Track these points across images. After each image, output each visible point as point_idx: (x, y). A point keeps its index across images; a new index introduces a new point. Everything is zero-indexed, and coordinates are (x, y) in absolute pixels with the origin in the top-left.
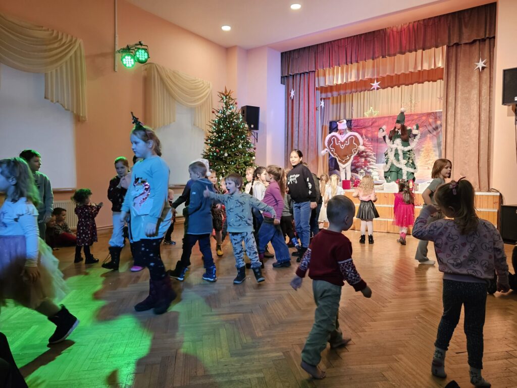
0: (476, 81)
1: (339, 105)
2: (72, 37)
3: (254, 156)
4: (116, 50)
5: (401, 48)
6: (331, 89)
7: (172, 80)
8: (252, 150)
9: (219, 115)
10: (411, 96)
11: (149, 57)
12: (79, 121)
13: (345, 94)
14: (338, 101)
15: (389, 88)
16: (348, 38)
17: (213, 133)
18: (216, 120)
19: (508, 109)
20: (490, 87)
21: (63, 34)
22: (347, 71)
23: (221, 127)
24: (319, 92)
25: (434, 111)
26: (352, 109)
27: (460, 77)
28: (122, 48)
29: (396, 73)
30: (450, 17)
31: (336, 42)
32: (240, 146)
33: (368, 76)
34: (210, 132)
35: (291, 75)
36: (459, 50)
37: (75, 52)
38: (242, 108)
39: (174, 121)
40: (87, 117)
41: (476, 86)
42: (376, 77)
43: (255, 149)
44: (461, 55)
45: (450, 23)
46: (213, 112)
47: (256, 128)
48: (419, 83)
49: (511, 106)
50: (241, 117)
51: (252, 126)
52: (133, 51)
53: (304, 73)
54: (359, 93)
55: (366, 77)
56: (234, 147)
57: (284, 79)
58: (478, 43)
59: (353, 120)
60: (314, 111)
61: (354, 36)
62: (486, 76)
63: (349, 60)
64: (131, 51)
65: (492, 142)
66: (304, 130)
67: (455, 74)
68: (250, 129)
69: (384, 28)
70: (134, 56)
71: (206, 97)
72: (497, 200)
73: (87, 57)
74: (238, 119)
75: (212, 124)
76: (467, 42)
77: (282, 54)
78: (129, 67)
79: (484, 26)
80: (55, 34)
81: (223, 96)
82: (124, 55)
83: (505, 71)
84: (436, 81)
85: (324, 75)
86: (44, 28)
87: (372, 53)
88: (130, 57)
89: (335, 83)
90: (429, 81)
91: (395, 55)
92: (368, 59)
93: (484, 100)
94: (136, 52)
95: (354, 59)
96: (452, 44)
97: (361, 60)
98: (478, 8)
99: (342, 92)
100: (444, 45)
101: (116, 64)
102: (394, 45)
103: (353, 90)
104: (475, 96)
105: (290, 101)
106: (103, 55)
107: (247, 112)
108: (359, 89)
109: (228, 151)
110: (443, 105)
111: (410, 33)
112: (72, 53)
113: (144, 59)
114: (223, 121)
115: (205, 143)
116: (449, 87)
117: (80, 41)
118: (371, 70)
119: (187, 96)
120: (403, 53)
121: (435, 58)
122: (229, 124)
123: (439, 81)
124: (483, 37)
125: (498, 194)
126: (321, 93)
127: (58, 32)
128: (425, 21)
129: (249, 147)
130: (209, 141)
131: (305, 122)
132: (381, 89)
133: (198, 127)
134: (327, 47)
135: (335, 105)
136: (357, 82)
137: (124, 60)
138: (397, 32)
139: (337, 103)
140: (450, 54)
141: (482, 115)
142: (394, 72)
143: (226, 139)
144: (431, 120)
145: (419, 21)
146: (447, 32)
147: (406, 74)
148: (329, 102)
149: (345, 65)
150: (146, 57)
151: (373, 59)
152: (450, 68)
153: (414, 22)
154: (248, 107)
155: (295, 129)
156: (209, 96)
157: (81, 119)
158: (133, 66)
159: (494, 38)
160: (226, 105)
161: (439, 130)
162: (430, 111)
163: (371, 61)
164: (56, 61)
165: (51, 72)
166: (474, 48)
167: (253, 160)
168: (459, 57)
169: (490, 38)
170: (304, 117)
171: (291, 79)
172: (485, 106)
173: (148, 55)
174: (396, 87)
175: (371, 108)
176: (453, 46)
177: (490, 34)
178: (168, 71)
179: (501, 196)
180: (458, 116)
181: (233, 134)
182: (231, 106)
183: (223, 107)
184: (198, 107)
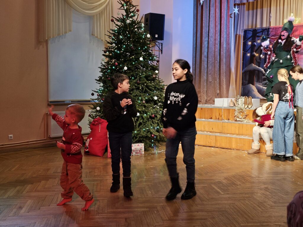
1: (255, 11)
3: (158, 70)
8: (155, 63)
9: (119, 24)
14: (254, 7)
17: (111, 43)
18: (116, 29)
23: (121, 37)
26: (270, 16)
32: (141, 59)
34: (109, 43)
38: (145, 15)
39: (70, 31)
43: (158, 61)
46: (112, 21)
47: (161, 38)
50: (143, 25)
51: (156, 36)
56: (134, 60)
59: (271, 29)
66: (215, 39)
68: (153, 39)
74: (140, 28)
75: (111, 34)
81: (123, 2)
105: (199, 8)
107: (151, 20)
109: (127, 65)
115: (103, 55)
122: (129, 33)
129: (152, 60)
130: (107, 52)
131: (216, 30)
133: (96, 37)
135: (251, 11)
139: (253, 9)
143: (126, 50)
148: (244, 7)
155: (205, 39)
160: (126, 13)
167: (157, 74)
170: (215, 25)
175: (292, 14)
181: (133, 45)
182: (132, 14)
183: (123, 15)
184: (97, 15)
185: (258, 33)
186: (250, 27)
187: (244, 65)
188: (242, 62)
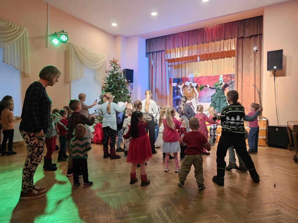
0: (253, 58)
1: (178, 69)
2: (21, 26)
3: (131, 98)
4: (48, 35)
5: (212, 38)
6: (174, 60)
7: (82, 53)
8: (129, 94)
9: (110, 74)
10: (218, 65)
11: (68, 40)
12: (25, 76)
13: (182, 64)
14: (178, 67)
15: (206, 61)
16: (183, 32)
17: (106, 84)
18: (108, 76)
19: (270, 73)
20: (260, 61)
21: (15, 24)
22: (183, 51)
23: (111, 81)
24: (167, 62)
25: (230, 74)
27: (244, 55)
28: (52, 33)
29: (209, 52)
30: (238, 22)
31: (177, 34)
32: (122, 92)
33: (194, 54)
34: (104, 83)
35: (151, 52)
36: (243, 40)
37: (23, 35)
38: (124, 70)
39: (83, 77)
40: (30, 74)
41: (253, 60)
42: (199, 54)
43: (131, 93)
44: (245, 44)
45: (238, 26)
46: (106, 72)
47: (132, 82)
48: (222, 58)
49: (272, 72)
50: (123, 75)
51: (129, 81)
52: (59, 36)
53: (159, 51)
54: (189, 63)
55: (193, 55)
56: (118, 92)
57: (148, 54)
58: (253, 37)
60: (164, 73)
61: (187, 31)
62: (258, 55)
63: (184, 45)
64: (57, 35)
65: (262, 91)
67: (242, 53)
68: (128, 82)
69: (203, 27)
70: (59, 39)
71: (102, 64)
72: (265, 123)
73: (30, 38)
74: (121, 76)
75: (106, 79)
76: (248, 36)
77: (146, 40)
78: (56, 45)
79: (256, 27)
80: (10, 24)
81: (112, 63)
82: (53, 37)
83: (268, 52)
84: (231, 57)
85: (170, 53)
86: (3, 20)
87: (196, 41)
88: (56, 39)
89: (176, 57)
90: (227, 57)
91: (209, 42)
92: (195, 44)
93: (257, 68)
94: (60, 36)
95: (186, 44)
96: (239, 37)
97: (191, 45)
98: (253, 18)
99: (180, 62)
100: (235, 37)
101: (48, 43)
102: (208, 37)
103: (186, 61)
104: (253, 66)
105: (151, 67)
106: (41, 37)
107: (126, 72)
108: (189, 61)
109: (115, 95)
110: (236, 70)
111: (217, 30)
112: (21, 36)
113: (65, 40)
114: (112, 78)
115: (101, 90)
116: (238, 60)
117: (26, 29)
118: (196, 50)
119: (91, 62)
120: (214, 42)
121: (231, 45)
122: (115, 79)
123: (233, 57)
124: (256, 34)
125: (266, 120)
126: (168, 62)
127: (12, 23)
128: (225, 24)
129: (128, 93)
130: (104, 88)
132: (202, 61)
133: (97, 81)
134: (171, 37)
135: (176, 69)
136: (188, 57)
137: (53, 41)
138: (210, 30)
140: (239, 43)
141: (256, 76)
142: (208, 52)
143: (114, 88)
144: (229, 79)
145: (222, 24)
146: (237, 30)
147: (215, 53)
148: (173, 68)
149: (182, 47)
150: (66, 39)
151: (197, 45)
152: (239, 50)
153: (219, 25)
154: (127, 70)
155: (154, 83)
156: (104, 63)
157: (26, 75)
158: (58, 44)
159: (262, 34)
160: (114, 68)
161: (233, 84)
162: (228, 74)
163: (196, 45)
164: (11, 40)
165: (7, 47)
166: (251, 39)
167: (130, 100)
168: (243, 44)
169: (260, 35)
170: (159, 76)
171: (151, 54)
172: (258, 71)
173: (68, 38)
174: (210, 60)
175: (196, 71)
176: (240, 38)
177: (259, 32)
178: (80, 48)
179: (267, 121)
180: (244, 77)
181: (118, 85)
182: (117, 69)
183: (112, 70)
184: (98, 69)
185: (180, 80)
186: (176, 77)
187: (174, 96)
188: (172, 95)
